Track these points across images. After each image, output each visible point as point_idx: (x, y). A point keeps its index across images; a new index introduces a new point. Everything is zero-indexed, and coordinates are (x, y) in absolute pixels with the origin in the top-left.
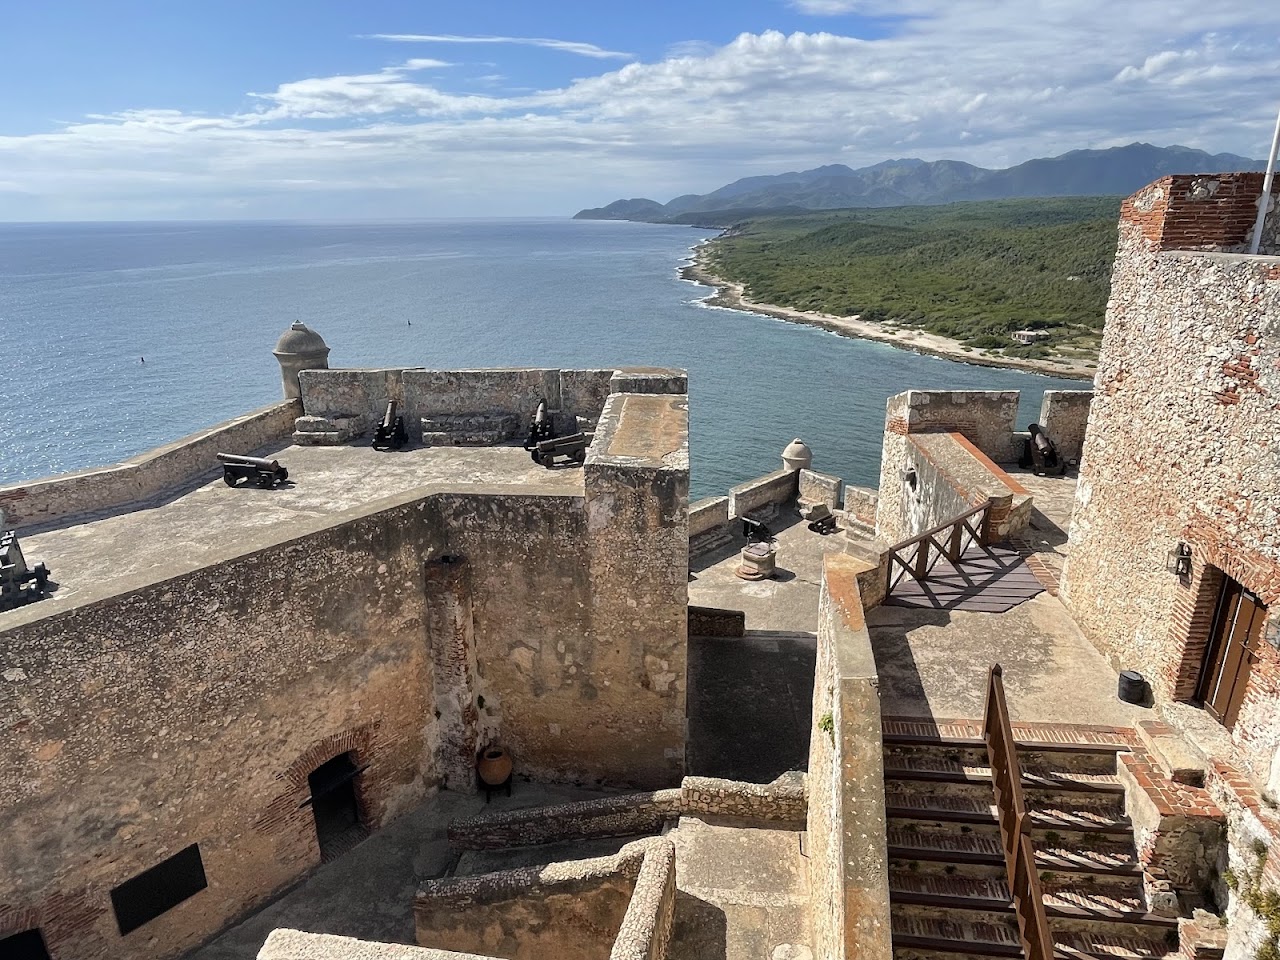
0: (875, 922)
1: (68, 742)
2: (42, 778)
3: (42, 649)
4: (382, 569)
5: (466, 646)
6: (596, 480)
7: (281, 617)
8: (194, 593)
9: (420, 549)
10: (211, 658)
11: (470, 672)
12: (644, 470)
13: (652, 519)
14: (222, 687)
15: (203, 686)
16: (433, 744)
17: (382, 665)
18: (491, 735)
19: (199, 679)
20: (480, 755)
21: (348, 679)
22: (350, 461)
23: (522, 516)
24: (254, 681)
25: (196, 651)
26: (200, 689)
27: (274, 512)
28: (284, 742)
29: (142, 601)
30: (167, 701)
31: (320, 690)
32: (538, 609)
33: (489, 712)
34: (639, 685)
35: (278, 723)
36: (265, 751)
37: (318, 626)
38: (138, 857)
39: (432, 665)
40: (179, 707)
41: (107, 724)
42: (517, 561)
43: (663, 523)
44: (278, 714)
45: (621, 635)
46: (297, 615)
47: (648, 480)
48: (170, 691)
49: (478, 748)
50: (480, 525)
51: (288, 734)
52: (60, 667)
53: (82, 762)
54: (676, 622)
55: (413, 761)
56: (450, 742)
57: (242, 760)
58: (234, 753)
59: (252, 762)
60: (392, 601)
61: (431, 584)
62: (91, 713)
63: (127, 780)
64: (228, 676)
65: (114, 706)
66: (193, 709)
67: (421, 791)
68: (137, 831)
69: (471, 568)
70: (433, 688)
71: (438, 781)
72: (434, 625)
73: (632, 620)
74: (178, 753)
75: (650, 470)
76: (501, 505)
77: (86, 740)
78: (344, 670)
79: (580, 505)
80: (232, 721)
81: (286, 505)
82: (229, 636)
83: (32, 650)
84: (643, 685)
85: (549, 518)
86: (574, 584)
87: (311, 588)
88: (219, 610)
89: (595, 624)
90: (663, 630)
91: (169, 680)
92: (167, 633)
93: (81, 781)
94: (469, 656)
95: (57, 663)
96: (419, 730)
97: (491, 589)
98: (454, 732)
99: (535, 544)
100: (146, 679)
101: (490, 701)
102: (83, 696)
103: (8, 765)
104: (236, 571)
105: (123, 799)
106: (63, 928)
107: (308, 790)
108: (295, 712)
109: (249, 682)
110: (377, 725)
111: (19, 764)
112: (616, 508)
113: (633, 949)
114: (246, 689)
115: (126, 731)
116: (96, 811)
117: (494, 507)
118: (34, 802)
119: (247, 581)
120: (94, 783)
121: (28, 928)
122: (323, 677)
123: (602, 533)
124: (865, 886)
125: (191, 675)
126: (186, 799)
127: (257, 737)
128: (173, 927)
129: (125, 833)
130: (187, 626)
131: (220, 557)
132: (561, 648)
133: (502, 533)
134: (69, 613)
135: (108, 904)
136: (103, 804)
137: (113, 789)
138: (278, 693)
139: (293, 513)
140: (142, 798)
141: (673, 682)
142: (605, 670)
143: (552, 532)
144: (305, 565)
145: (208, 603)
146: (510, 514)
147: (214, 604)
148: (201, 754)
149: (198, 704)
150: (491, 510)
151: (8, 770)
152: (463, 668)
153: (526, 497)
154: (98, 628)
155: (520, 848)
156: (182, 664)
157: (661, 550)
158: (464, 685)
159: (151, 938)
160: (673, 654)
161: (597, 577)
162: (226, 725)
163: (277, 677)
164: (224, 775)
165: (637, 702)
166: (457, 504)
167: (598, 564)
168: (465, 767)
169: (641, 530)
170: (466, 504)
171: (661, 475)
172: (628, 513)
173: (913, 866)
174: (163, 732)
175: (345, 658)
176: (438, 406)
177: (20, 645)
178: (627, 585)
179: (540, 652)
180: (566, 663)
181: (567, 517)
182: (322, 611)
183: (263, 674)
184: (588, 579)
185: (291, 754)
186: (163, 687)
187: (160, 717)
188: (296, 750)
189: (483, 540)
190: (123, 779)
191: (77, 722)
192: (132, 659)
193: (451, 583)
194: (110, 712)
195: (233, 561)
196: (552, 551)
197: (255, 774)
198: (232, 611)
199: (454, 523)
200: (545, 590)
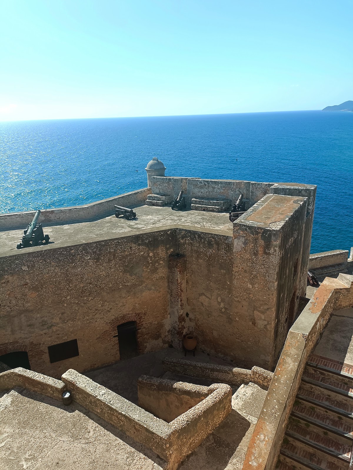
0: (266, 438)
1: (39, 294)
2: (31, 303)
3: (33, 261)
4: (151, 254)
5: (182, 291)
6: (237, 230)
7: (112, 265)
8: (82, 251)
9: (167, 249)
10: (86, 275)
11: (183, 302)
12: (259, 228)
13: (261, 250)
14: (89, 287)
15: (83, 285)
16: (167, 327)
17: (148, 291)
18: (191, 329)
19: (81, 282)
20: (185, 336)
21: (135, 294)
22: (161, 213)
23: (207, 241)
24: (100, 287)
25: (81, 272)
26: (82, 285)
27: (125, 228)
28: (109, 311)
29: (65, 251)
30: (70, 287)
31: (124, 295)
32: (211, 282)
33: (190, 319)
34: (251, 323)
35: (108, 304)
36: (102, 313)
37: (125, 272)
38: (58, 338)
39: (169, 296)
40: (74, 290)
41: (51, 290)
42: (204, 260)
43: (265, 253)
44: (108, 301)
45: (244, 300)
46: (117, 266)
47: (260, 233)
48: (72, 284)
49: (184, 333)
50: (191, 243)
51: (111, 309)
52: (38, 268)
53: (43, 301)
54: (269, 298)
55: (158, 332)
56: (174, 328)
57: (94, 314)
58: (92, 311)
59: (97, 316)
60: (154, 268)
61: (170, 264)
62: (46, 285)
63: (56, 311)
64: (91, 283)
65: (54, 285)
66: (79, 292)
67: (161, 344)
68: (58, 329)
69: (186, 260)
70: (169, 305)
71: (168, 342)
72: (170, 280)
73: (250, 294)
74: (73, 306)
75: (261, 229)
76: (199, 236)
77: (44, 294)
78: (133, 290)
79: (230, 240)
80: (91, 299)
81: (130, 226)
82: (93, 269)
83: (30, 261)
84: (252, 324)
85: (218, 244)
86: (226, 274)
87: (123, 257)
88: (90, 259)
89: (234, 292)
90: (263, 301)
91: (72, 280)
92: (72, 264)
93: (42, 307)
94: (183, 295)
95: (37, 267)
96: (162, 320)
97: (194, 270)
98: (175, 325)
99: (212, 254)
100: (64, 278)
101: (191, 315)
102: (44, 280)
103: (21, 297)
104: (96, 246)
105: (54, 317)
106: (33, 354)
107: (116, 332)
108: (114, 302)
109: (98, 287)
110: (145, 314)
111: (24, 297)
112: (245, 243)
113: (185, 419)
114: (97, 289)
115: (57, 294)
116: (46, 319)
117: (197, 236)
118: (27, 311)
119: (100, 250)
120: (45, 309)
121: (23, 351)
122: (125, 291)
123: (239, 253)
124: (267, 422)
125: (79, 280)
126: (74, 323)
127: (100, 307)
128: (67, 366)
129: (54, 329)
130: (79, 263)
131: (92, 240)
132: (219, 300)
133: (199, 247)
134: (42, 251)
135: (47, 351)
136: (48, 317)
137: (51, 313)
138: (108, 293)
139: (130, 229)
140: (60, 318)
141: (265, 325)
142: (237, 313)
143: (218, 250)
144: (121, 248)
145: (86, 256)
146: (203, 240)
147: (88, 256)
148: (80, 308)
149: (81, 291)
150: (195, 238)
151: (21, 298)
152: (179, 300)
153: (209, 234)
154: (50, 258)
155: (187, 376)
156: (76, 275)
157: (264, 265)
158: (180, 306)
159: (59, 367)
160: (266, 313)
161: (236, 272)
162: (89, 300)
163: (108, 287)
164: (88, 318)
165: (250, 330)
166: (183, 233)
167: (237, 267)
168: (178, 339)
169: (256, 254)
170: (186, 234)
171: (266, 231)
172: (250, 246)
173: (308, 426)
174: (68, 298)
175: (134, 286)
176: (200, 194)
177: (27, 259)
178: (248, 278)
179: (211, 299)
180: (221, 306)
181: (225, 244)
182: (127, 266)
183: (104, 285)
184: (232, 272)
185: (111, 316)
186: (70, 282)
187: (68, 292)
188: (113, 315)
189: (192, 249)
190: (54, 310)
191: (42, 288)
192: (60, 270)
193: (177, 265)
194: (52, 287)
195: (96, 242)
196: (218, 258)
197: (98, 320)
198: (94, 260)
199: (182, 241)
200: (214, 274)
